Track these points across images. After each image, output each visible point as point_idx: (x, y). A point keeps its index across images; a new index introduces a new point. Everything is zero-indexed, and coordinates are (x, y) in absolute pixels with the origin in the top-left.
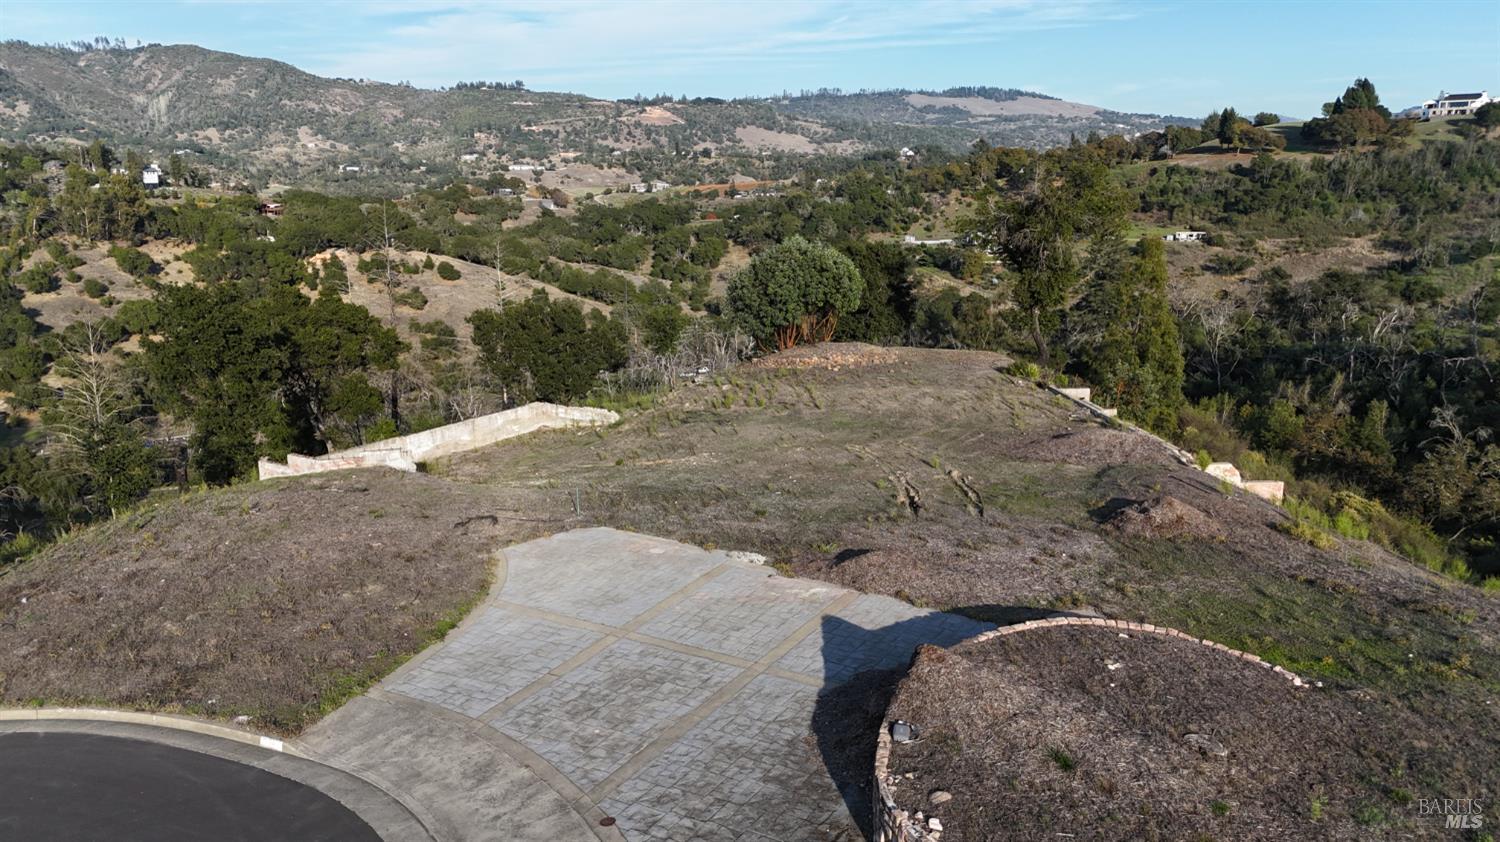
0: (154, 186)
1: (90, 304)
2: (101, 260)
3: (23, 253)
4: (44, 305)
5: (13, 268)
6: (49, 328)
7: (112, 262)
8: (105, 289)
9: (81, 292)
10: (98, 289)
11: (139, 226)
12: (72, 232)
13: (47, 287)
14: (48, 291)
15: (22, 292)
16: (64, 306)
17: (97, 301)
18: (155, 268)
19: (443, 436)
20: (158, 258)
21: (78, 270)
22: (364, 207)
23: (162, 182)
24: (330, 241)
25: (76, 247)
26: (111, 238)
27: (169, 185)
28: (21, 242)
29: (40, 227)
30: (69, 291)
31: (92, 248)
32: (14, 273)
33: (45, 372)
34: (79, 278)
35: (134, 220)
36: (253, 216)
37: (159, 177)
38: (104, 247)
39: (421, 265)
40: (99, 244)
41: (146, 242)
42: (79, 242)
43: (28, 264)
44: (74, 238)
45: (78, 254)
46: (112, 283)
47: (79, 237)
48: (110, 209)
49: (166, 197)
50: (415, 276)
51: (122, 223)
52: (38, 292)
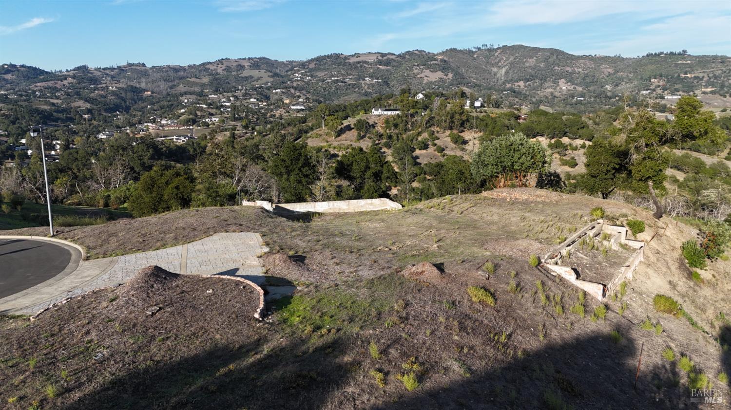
0: (478, 107)
1: (437, 155)
2: (445, 138)
3: (419, 134)
4: (421, 154)
5: (415, 139)
6: (420, 164)
7: (449, 139)
8: (443, 150)
9: (435, 150)
10: (441, 150)
11: (462, 124)
12: (438, 126)
13: (423, 148)
14: (424, 149)
15: (415, 149)
16: (427, 156)
17: (439, 154)
18: (465, 142)
19: (333, 205)
20: (467, 138)
21: (436, 142)
22: (564, 118)
23: (482, 106)
24: (538, 133)
25: (438, 132)
26: (451, 128)
27: (484, 107)
28: (420, 130)
29: (427, 123)
30: (431, 150)
31: (443, 133)
32: (415, 142)
33: (413, 181)
34: (435, 145)
35: (461, 122)
36: (513, 121)
37: (481, 103)
38: (448, 132)
39: (579, 146)
40: (446, 131)
41: (464, 131)
42: (439, 130)
43: (420, 138)
44: (438, 129)
45: (437, 135)
46: (447, 148)
47: (440, 128)
48: (452, 117)
49: (482, 112)
50: (575, 152)
51: (456, 123)
52: (420, 150)
